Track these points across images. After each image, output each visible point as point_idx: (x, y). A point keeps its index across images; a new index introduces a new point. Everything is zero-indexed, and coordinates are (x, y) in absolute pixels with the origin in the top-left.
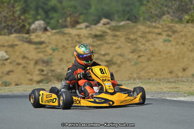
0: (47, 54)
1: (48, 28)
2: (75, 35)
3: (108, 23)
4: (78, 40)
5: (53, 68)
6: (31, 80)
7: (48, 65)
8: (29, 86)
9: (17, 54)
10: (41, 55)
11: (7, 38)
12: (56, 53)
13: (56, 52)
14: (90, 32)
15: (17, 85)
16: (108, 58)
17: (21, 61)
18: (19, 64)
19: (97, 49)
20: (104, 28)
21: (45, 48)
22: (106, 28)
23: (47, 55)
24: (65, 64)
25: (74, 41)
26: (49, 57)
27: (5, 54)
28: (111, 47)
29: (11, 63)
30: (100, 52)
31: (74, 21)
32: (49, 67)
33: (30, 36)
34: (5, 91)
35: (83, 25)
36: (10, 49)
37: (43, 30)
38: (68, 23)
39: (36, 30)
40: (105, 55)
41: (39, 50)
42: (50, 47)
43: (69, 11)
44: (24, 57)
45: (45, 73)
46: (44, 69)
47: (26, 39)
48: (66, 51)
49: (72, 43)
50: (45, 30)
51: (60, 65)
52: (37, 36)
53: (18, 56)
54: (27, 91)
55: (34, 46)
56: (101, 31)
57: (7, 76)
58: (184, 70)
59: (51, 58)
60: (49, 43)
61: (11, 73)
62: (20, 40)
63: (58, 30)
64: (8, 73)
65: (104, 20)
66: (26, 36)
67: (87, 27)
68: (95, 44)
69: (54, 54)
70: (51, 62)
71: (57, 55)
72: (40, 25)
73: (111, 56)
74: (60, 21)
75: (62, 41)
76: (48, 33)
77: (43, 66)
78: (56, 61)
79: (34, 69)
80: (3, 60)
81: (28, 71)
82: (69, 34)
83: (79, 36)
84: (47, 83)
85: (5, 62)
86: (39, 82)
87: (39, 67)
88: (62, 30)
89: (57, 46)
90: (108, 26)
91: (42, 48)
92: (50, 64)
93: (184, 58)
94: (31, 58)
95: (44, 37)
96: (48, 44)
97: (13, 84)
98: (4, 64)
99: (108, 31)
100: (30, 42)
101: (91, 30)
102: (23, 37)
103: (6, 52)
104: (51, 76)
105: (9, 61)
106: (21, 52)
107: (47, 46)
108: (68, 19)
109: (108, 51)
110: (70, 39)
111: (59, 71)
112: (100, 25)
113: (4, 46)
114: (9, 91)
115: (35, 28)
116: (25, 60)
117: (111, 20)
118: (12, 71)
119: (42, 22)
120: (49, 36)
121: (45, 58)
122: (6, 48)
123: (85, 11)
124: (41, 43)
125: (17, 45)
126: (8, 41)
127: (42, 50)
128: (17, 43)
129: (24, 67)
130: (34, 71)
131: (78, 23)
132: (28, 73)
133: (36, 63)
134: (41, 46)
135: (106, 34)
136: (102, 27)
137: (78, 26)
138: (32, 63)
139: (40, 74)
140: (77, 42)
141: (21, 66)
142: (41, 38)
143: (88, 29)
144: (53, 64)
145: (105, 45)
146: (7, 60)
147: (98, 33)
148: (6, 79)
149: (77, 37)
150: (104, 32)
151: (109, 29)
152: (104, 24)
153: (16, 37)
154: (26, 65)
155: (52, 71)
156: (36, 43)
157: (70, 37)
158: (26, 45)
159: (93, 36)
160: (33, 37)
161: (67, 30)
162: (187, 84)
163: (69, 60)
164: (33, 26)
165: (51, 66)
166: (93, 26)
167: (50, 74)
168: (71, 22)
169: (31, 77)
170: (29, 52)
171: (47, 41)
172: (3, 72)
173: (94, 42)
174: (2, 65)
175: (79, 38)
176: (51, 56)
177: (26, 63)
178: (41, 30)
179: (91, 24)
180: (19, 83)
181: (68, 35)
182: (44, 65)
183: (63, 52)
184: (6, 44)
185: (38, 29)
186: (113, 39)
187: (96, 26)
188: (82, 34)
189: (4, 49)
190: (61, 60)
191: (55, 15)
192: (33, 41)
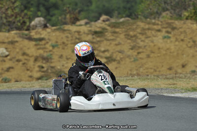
0: (47, 50)
1: (48, 25)
2: (75, 32)
3: (108, 20)
4: (78, 37)
5: (52, 65)
6: (31, 77)
7: (48, 62)
8: (27, 83)
9: (18, 50)
10: (41, 52)
11: (7, 34)
12: (55, 50)
13: (56, 48)
14: (90, 29)
15: (17, 81)
16: (107, 54)
17: (21, 57)
18: (18, 61)
19: (96, 46)
20: (104, 25)
21: (45, 44)
22: (106, 24)
23: (47, 52)
24: (65, 61)
25: (74, 38)
26: (49, 54)
27: (5, 51)
28: (111, 44)
29: (11, 60)
30: (99, 49)
31: (73, 18)
32: (48, 64)
33: (30, 32)
34: (4, 87)
35: (83, 22)
36: (10, 46)
37: (43, 27)
38: (68, 20)
39: (36, 26)
40: (104, 51)
41: (39, 47)
42: (50, 43)
43: (69, 7)
44: (24, 54)
45: (45, 69)
46: (44, 65)
47: (26, 35)
48: (66, 47)
49: (72, 40)
50: (45, 26)
51: (59, 61)
52: (36, 33)
53: (18, 53)
54: (25, 87)
55: (34, 43)
56: (100, 27)
57: (6, 73)
58: (183, 66)
59: (51, 55)
60: (49, 39)
61: (11, 70)
62: (20, 37)
63: (58, 27)
64: (8, 69)
65: (104, 17)
66: (26, 32)
67: (86, 24)
68: (95, 40)
69: (54, 50)
70: (51, 58)
71: (57, 52)
72: (40, 21)
73: (110, 53)
74: (60, 18)
75: (62, 38)
76: (48, 30)
77: (42, 62)
78: (55, 58)
79: (34, 65)
80: (3, 57)
81: (28, 68)
82: (69, 30)
83: (79, 32)
84: (46, 80)
85: (5, 59)
86: (38, 79)
87: (39, 64)
88: (62, 27)
89: (57, 42)
90: (107, 23)
91: (42, 45)
92: (50, 60)
93: (183, 55)
94: (30, 54)
95: (44, 34)
96: (48, 41)
97: (13, 80)
98: (4, 61)
99: (108, 28)
100: (30, 39)
101: (91, 27)
102: (23, 34)
103: (6, 49)
104: (51, 73)
105: (9, 57)
106: (21, 49)
107: (47, 43)
108: (68, 16)
109: (107, 48)
110: (69, 36)
111: (59, 67)
112: (100, 21)
113: (4, 43)
114: (8, 87)
115: (35, 24)
116: (25, 57)
117: (111, 17)
118: (12, 68)
119: (42, 19)
120: (49, 33)
121: (45, 55)
122: (6, 44)
123: (86, 8)
124: (41, 39)
125: (17, 42)
126: (8, 38)
127: (41, 46)
128: (17, 39)
129: (24, 64)
130: (34, 68)
131: (77, 19)
132: (28, 70)
133: (36, 60)
134: (41, 43)
135: (106, 31)
136: (102, 24)
137: (78, 23)
138: (32, 59)
139: (40, 71)
140: (76, 38)
141: (21, 63)
142: (41, 34)
143: (88, 26)
144: (53, 61)
145: (105, 42)
146: (7, 56)
147: (98, 30)
148: (6, 75)
149: (76, 34)
150: (104, 29)
151: (109, 25)
152: (104, 21)
153: (16, 34)
154: (26, 61)
155: (52, 67)
156: (36, 40)
157: (70, 34)
158: (26, 42)
159: (93, 33)
160: (33, 34)
161: (67, 27)
162: (185, 80)
163: (69, 57)
164: (33, 23)
165: (51, 62)
166: (93, 23)
167: (50, 71)
168: (71, 18)
169: (30, 74)
170: (29, 48)
171: (46, 37)
172: (2, 69)
173: (93, 38)
174: (2, 61)
175: (79, 35)
176: (51, 53)
177: (26, 59)
178: (41, 26)
179: (92, 21)
180: (18, 80)
181: (68, 32)
182: (44, 62)
183: (63, 49)
184: (6, 41)
185: (38, 25)
186: (113, 36)
187: (96, 23)
188: (82, 31)
189: (4, 45)
190: (61, 57)
191: (56, 12)
192: (33, 37)
